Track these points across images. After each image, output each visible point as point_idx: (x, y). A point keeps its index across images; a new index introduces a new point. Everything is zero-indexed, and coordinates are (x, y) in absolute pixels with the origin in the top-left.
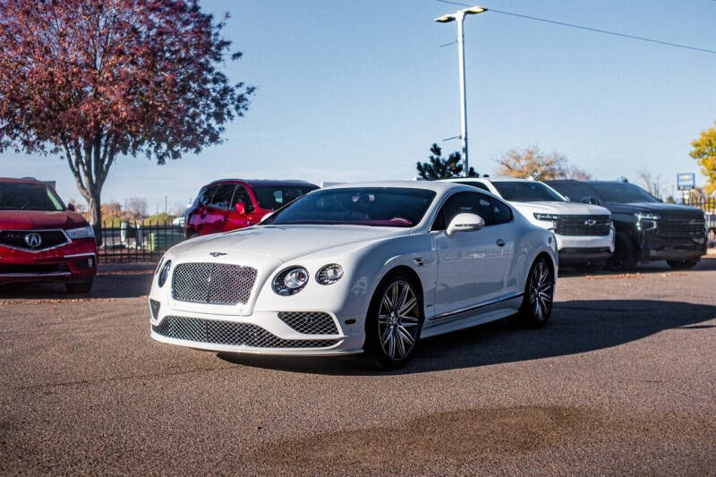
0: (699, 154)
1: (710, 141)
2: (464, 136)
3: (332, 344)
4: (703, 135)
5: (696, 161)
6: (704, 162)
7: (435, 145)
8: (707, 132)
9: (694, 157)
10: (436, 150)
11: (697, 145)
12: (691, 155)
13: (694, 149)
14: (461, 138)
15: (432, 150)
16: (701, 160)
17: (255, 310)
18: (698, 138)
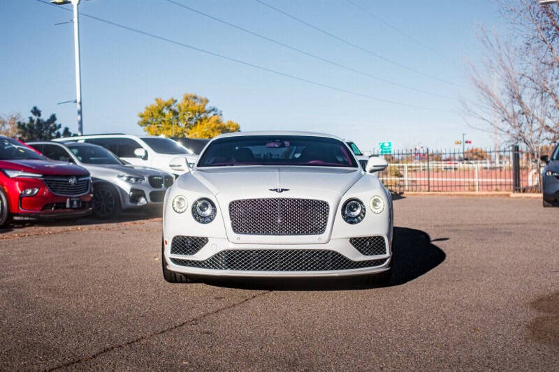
0: (145, 123)
1: (152, 114)
2: (78, 101)
3: (383, 263)
4: (147, 108)
5: (143, 128)
6: (149, 129)
7: (35, 108)
8: (150, 107)
9: (142, 126)
10: (36, 112)
11: (142, 116)
12: (138, 123)
13: (140, 119)
14: (76, 102)
15: (32, 111)
16: (146, 128)
17: (332, 238)
18: (143, 111)
